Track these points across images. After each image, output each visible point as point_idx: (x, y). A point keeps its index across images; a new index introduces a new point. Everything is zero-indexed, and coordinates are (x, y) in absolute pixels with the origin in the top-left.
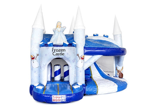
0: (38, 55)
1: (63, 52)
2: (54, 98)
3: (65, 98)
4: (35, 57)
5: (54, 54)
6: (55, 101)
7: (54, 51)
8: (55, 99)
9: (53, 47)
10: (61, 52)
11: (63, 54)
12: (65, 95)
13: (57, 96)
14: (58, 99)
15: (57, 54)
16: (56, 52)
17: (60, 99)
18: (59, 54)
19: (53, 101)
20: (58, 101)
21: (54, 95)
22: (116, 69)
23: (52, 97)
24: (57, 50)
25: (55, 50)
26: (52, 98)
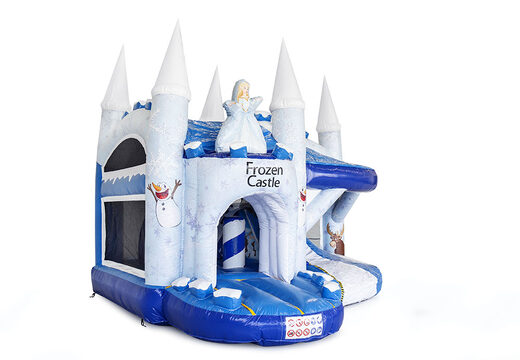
0: (178, 184)
1: (277, 178)
2: (293, 325)
3: (321, 325)
4: (170, 192)
5: (253, 181)
6: (295, 337)
7: (251, 172)
8: (295, 329)
9: (250, 160)
10: (271, 177)
11: (276, 184)
12: (320, 315)
13: (300, 317)
14: (303, 328)
15: (260, 183)
16: (259, 177)
17: (310, 327)
18: (267, 182)
19: (287, 337)
20: (303, 337)
21: (292, 318)
22: (328, 230)
23: (287, 323)
24: (262, 171)
25: (257, 170)
26: (285, 326)
